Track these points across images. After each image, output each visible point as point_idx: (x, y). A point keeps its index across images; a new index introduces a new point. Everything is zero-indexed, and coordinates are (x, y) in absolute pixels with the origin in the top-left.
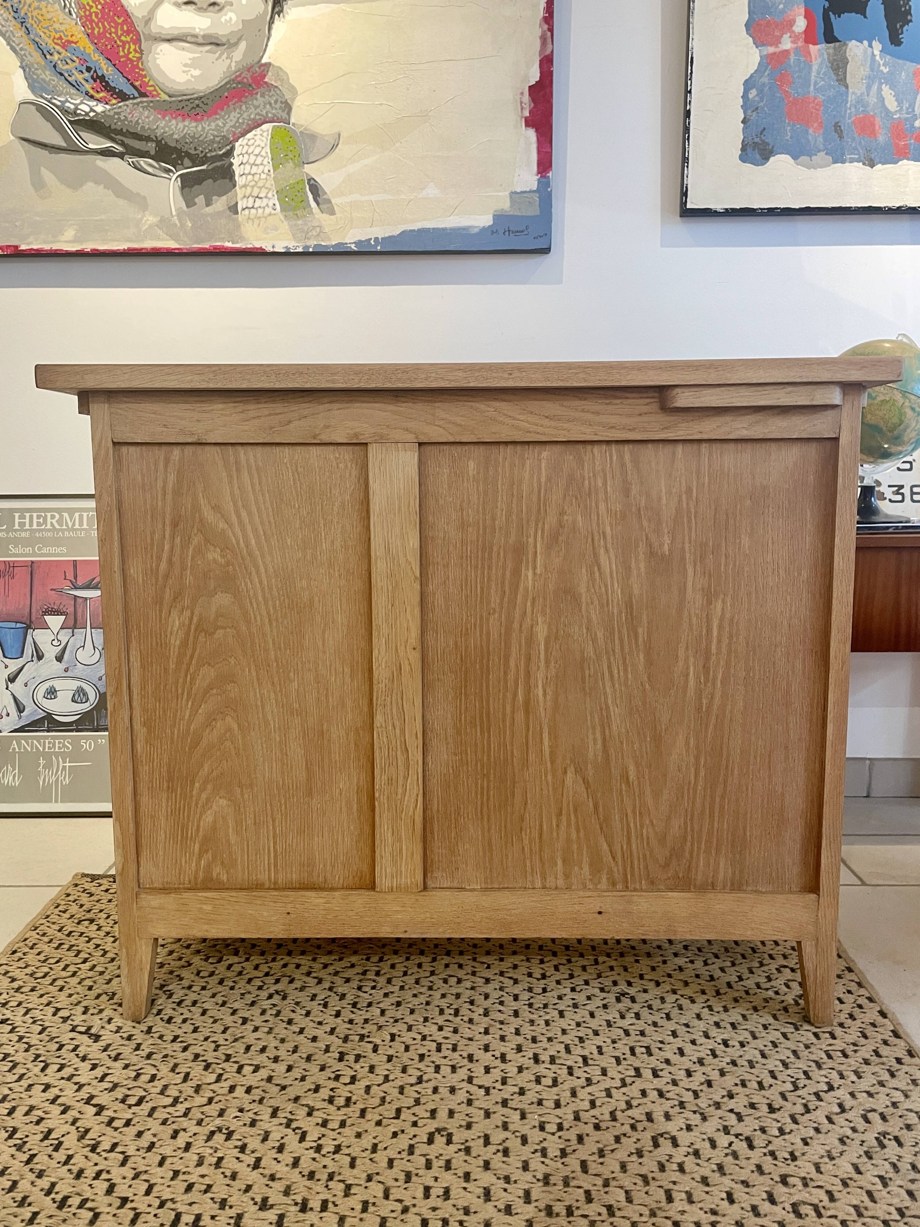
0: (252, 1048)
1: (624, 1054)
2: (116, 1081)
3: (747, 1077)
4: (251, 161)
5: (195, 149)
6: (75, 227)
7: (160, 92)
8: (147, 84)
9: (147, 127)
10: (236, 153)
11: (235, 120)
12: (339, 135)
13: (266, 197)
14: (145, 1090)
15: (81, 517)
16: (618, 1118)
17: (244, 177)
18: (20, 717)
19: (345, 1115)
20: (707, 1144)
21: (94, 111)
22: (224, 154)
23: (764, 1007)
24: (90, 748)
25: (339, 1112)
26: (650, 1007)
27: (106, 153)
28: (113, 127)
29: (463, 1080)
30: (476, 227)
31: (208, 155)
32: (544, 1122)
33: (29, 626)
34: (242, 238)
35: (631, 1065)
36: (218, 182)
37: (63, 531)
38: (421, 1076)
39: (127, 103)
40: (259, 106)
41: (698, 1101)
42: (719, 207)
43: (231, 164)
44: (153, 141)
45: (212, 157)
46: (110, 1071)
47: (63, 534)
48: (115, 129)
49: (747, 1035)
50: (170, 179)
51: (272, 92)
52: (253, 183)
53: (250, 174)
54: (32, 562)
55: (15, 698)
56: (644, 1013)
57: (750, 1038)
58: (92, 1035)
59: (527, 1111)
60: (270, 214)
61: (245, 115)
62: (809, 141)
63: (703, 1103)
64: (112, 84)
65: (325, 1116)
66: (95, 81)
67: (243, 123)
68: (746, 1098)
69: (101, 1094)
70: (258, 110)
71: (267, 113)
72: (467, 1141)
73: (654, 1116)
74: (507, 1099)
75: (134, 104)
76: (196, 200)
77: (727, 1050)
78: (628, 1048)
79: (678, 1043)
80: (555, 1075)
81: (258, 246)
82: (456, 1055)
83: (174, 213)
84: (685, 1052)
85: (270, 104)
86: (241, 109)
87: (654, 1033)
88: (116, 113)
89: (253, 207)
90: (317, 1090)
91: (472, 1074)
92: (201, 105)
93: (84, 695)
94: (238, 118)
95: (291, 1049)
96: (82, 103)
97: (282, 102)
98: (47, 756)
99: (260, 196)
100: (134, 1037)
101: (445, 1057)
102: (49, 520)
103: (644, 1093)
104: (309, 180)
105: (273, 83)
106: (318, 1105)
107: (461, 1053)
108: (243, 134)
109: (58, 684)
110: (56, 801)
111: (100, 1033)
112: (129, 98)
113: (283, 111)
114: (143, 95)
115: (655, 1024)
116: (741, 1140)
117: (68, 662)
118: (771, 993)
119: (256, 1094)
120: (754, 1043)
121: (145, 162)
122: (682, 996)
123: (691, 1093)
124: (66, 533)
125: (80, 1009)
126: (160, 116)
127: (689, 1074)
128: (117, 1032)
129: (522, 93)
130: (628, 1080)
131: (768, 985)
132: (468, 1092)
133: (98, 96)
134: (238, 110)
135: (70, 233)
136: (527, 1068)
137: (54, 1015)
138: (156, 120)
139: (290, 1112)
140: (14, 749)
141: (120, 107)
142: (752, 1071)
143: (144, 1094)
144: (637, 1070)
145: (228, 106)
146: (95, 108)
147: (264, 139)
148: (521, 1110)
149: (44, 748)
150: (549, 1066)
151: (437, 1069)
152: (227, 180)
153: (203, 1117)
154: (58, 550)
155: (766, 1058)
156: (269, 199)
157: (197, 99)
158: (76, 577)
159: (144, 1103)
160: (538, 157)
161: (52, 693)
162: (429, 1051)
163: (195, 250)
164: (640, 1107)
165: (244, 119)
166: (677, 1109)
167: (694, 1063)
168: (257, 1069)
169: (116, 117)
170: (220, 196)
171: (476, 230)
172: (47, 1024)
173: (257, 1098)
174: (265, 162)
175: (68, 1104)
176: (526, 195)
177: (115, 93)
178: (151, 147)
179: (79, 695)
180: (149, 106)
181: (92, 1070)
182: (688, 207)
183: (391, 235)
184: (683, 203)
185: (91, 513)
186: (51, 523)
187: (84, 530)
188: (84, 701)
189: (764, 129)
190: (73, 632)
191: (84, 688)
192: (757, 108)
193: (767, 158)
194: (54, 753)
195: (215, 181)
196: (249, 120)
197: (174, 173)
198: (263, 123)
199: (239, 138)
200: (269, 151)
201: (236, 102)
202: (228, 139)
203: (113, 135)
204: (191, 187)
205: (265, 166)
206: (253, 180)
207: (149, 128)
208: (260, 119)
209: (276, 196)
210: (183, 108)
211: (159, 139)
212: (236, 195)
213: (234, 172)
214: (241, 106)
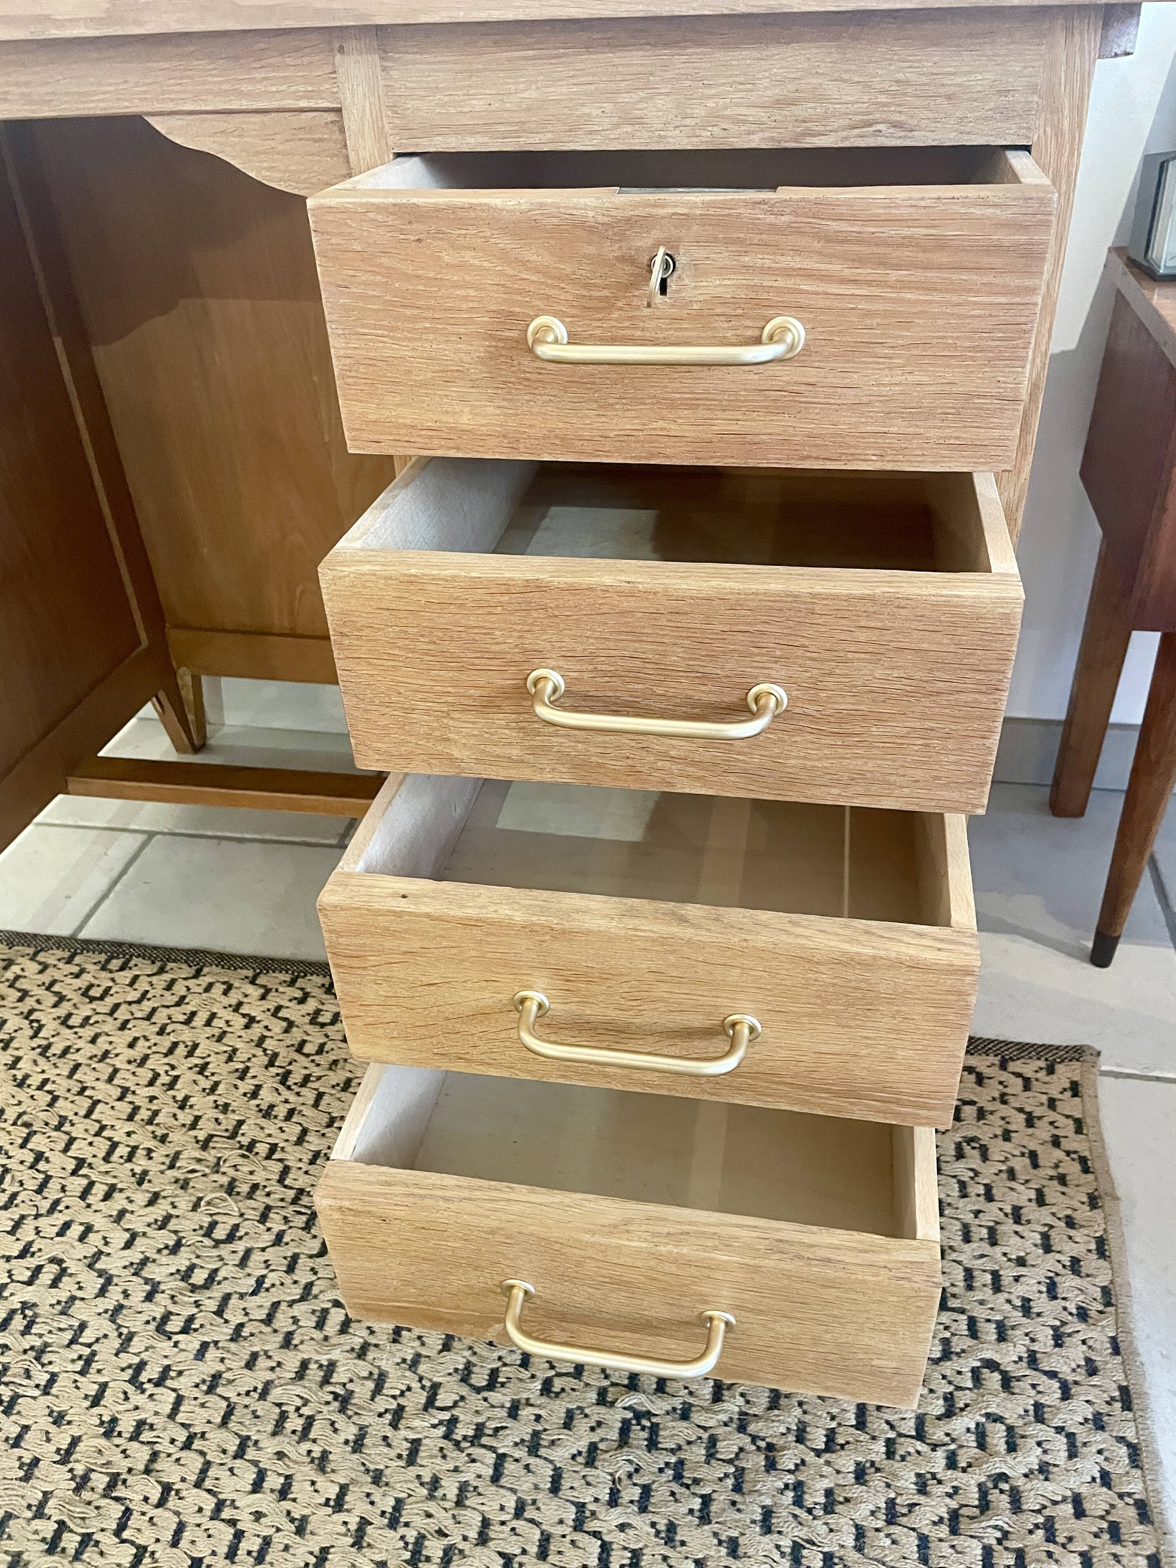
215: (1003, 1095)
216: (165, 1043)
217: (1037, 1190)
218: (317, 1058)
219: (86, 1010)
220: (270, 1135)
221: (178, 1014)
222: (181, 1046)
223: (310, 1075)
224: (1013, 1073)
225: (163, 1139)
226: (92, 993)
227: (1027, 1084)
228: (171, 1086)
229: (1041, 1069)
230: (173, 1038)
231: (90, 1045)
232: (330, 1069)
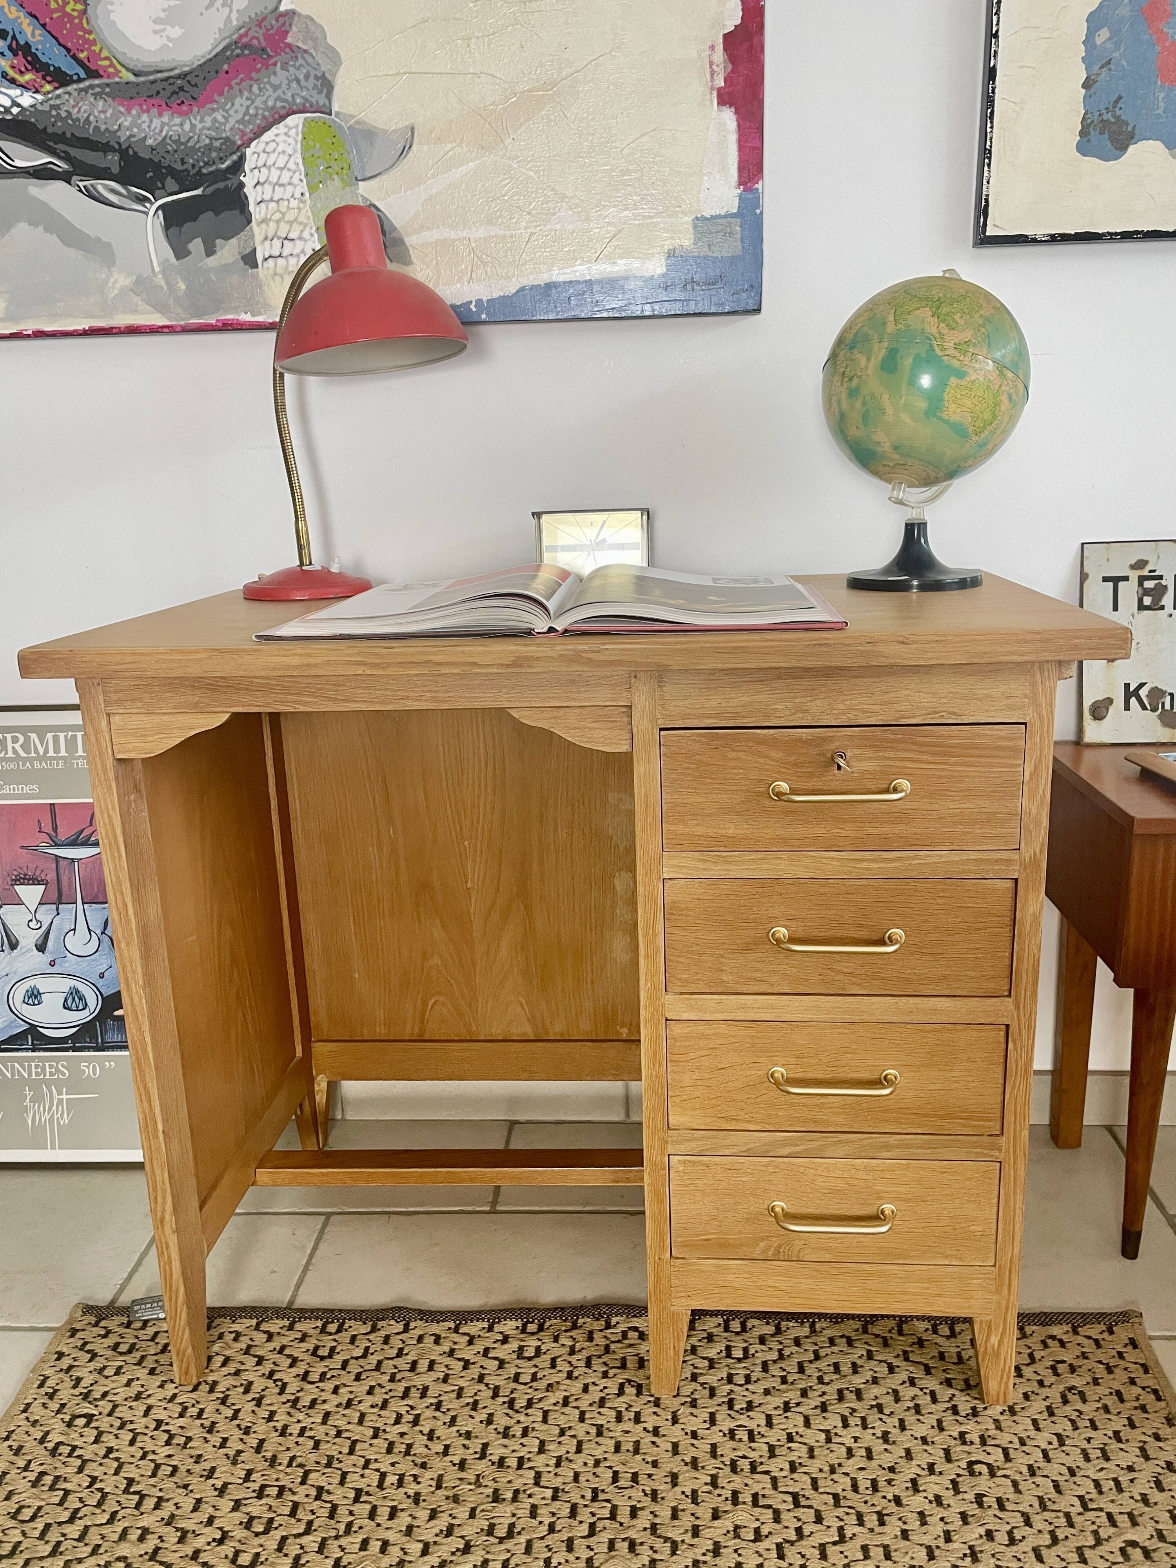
4: (273, 179)
6: (7, 296)
7: (119, 67)
8: (98, 56)
9: (103, 127)
10: (247, 167)
11: (242, 110)
13: (300, 238)
15: (56, 740)
17: (262, 204)
21: (19, 105)
22: (228, 168)
24: (94, 1073)
27: (42, 173)
28: (50, 130)
30: (639, 277)
31: (204, 171)
34: (266, 307)
36: (222, 215)
37: (31, 760)
39: (69, 88)
40: (280, 86)
42: (1039, 229)
43: (242, 185)
44: (114, 150)
45: (211, 173)
47: (32, 765)
48: (55, 134)
50: (146, 214)
51: (301, 61)
52: (278, 216)
53: (272, 200)
61: (259, 102)
64: (44, 59)
66: (15, 55)
67: (256, 115)
70: (279, 92)
71: (293, 96)
75: (81, 90)
76: (191, 246)
85: (298, 81)
86: (250, 91)
88: (52, 107)
89: (280, 256)
92: (187, 87)
93: (80, 999)
94: (248, 108)
97: (316, 78)
98: (35, 1085)
99: (291, 236)
102: (10, 745)
105: (300, 44)
108: (258, 134)
109: (42, 984)
110: (53, 1148)
112: (72, 81)
113: (320, 92)
114: (93, 74)
117: (53, 953)
121: (104, 186)
124: (37, 765)
126: (122, 109)
129: (712, 48)
133: (22, 79)
134: (246, 94)
138: (116, 115)
141: (58, 97)
145: (231, 87)
146: (19, 100)
147: (291, 141)
149: (30, 1074)
152: (237, 212)
154: (26, 790)
156: (306, 241)
157: (179, 77)
158: (55, 829)
160: (740, 156)
161: (34, 996)
163: (194, 327)
165: (256, 107)
169: (54, 113)
170: (227, 238)
171: (641, 282)
174: (295, 180)
176: (720, 221)
177: (48, 73)
178: (112, 160)
179: (72, 1000)
180: (103, 92)
182: (987, 234)
183: (502, 294)
184: (980, 227)
185: (70, 733)
186: (13, 748)
187: (63, 758)
188: (81, 1007)
189: (1120, 98)
190: (57, 909)
191: (80, 989)
192: (1109, 62)
193: (1123, 148)
194: (44, 1081)
195: (217, 215)
196: (264, 110)
197: (152, 203)
198: (288, 115)
199: (252, 140)
200: (300, 162)
201: (242, 80)
202: (234, 142)
203: (52, 144)
204: (180, 225)
205: (295, 186)
206: (278, 211)
207: (107, 129)
208: (284, 107)
209: (316, 235)
210: (158, 93)
211: (124, 147)
212: (253, 235)
213: (246, 197)
214: (251, 86)
215: (1083, 1353)
216: (400, 1388)
217: (1128, 1418)
218: (534, 1384)
219: (320, 1367)
220: (514, 1451)
221: (403, 1363)
222: (413, 1390)
223: (532, 1398)
224: (1085, 1336)
225: (424, 1466)
226: (320, 1352)
227: (1097, 1343)
228: (416, 1422)
229: (1104, 1331)
230: (404, 1384)
231: (334, 1396)
232: (548, 1391)
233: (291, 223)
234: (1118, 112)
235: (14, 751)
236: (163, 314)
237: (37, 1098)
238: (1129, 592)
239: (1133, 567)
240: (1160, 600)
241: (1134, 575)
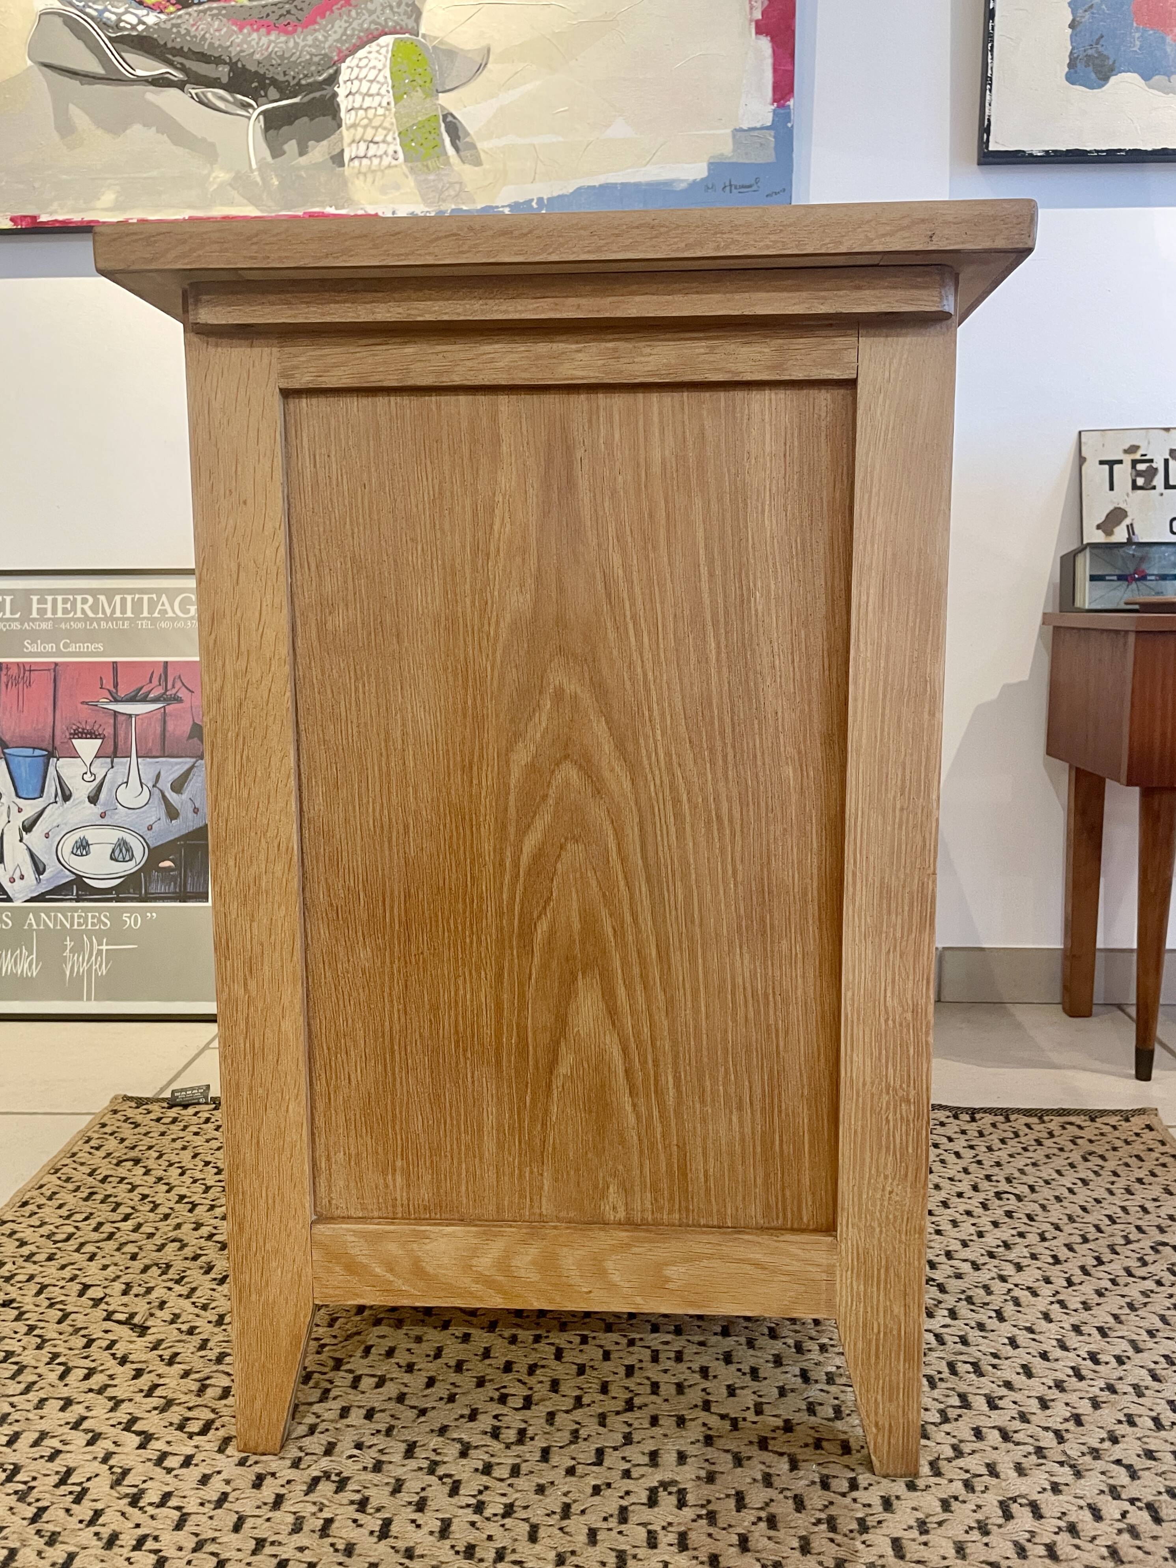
0: (373, 1350)
1: (940, 1373)
2: (171, 1396)
3: (1134, 1410)
4: (364, 90)
5: (285, 74)
6: (118, 188)
9: (217, 43)
10: (342, 79)
11: (340, 31)
12: (489, 51)
13: (384, 141)
14: (213, 1411)
15: (123, 601)
16: (943, 1471)
17: (353, 112)
18: (39, 881)
19: (518, 1456)
20: (1087, 1515)
21: (144, 23)
22: (325, 80)
23: (1145, 1304)
24: (136, 923)
25: (509, 1453)
26: (969, 1300)
27: (160, 82)
28: (169, 45)
29: (696, 1406)
30: (682, 181)
31: (303, 82)
32: (828, 1476)
33: (51, 754)
34: (349, 201)
35: (953, 1389)
36: (317, 120)
37: (98, 620)
38: (631, 1399)
39: (190, 10)
40: (374, 11)
41: (1066, 1446)
42: (1036, 148)
43: (335, 95)
44: (226, 63)
45: (308, 84)
46: (161, 1381)
47: (99, 625)
48: (174, 48)
49: (1125, 1345)
50: (249, 118)
52: (365, 121)
53: (361, 108)
54: (56, 664)
55: (32, 855)
56: (963, 1309)
57: (1131, 1352)
58: (135, 1325)
59: (799, 1457)
60: (389, 166)
61: (355, 25)
62: (1166, 52)
63: (1073, 1449)
65: (486, 1457)
67: (352, 35)
68: (1139, 1443)
69: (147, 1415)
70: (374, 17)
71: (386, 20)
72: (709, 1502)
73: (1000, 1468)
74: (766, 1438)
75: (201, 11)
77: (1097, 1368)
78: (944, 1363)
79: (1021, 1356)
80: (836, 1402)
81: (373, 212)
82: (682, 1367)
83: (254, 166)
84: (1034, 1371)
85: (391, 7)
86: (349, 15)
87: (981, 1340)
88: (174, 25)
89: (365, 157)
90: (473, 1416)
91: (710, 1398)
92: (294, 11)
93: (127, 850)
94: (346, 29)
95: (432, 1353)
96: (127, 12)
97: (407, 5)
98: (77, 936)
99: (376, 139)
100: (197, 1331)
101: (665, 1371)
102: (79, 605)
103: (978, 1433)
104: (445, 117)
106: (476, 1440)
107: (689, 1365)
108: (353, 51)
109: (90, 835)
110: (89, 999)
111: (148, 1324)
112: (193, 4)
113: (409, 17)
115: (981, 1326)
116: (1140, 1509)
117: (104, 804)
118: (1150, 1285)
119: (382, 1421)
120: (1137, 1359)
121: (214, 94)
122: (1016, 1285)
123: (1051, 1435)
124: (103, 624)
125: (119, 1286)
126: (235, 28)
127: (1044, 1404)
128: (172, 1322)
130: (952, 1413)
131: (1143, 1272)
132: (704, 1425)
133: (149, 1)
134: (345, 18)
135: (108, 198)
136: (793, 1391)
137: (81, 1294)
138: (230, 34)
139: (434, 1450)
140: (30, 925)
141: (180, 17)
142: (1141, 1400)
143: (212, 1416)
144: (963, 1397)
145: (332, 12)
146: (145, 19)
147: (381, 57)
148: (789, 1455)
149: (72, 925)
150: (826, 1387)
151: (655, 1388)
152: (329, 118)
153: (302, 1454)
154: (92, 648)
155: (1160, 1381)
156: (388, 144)
157: (287, 2)
158: (116, 686)
159: (212, 1432)
160: (774, 77)
161: (83, 847)
162: (641, 1361)
164: (976, 1456)
165: (353, 29)
166: (1033, 1459)
167: (1050, 1388)
168: (381, 1382)
169: (175, 30)
170: (318, 141)
171: (683, 186)
172: (69, 1309)
173: (383, 1427)
174: (383, 91)
175: (98, 1430)
176: (756, 133)
178: (223, 73)
179: (121, 851)
180: (219, 14)
181: (135, 1377)
182: (991, 149)
183: (561, 193)
184: (983, 143)
185: (137, 596)
186: (83, 609)
187: (128, 619)
188: (127, 858)
189: (1102, 37)
190: (112, 762)
191: (128, 840)
192: (1091, 7)
193: (1105, 79)
194: (86, 931)
195: (312, 120)
196: (360, 31)
197: (254, 109)
198: (380, 36)
199: (347, 56)
200: (388, 75)
201: (342, 6)
202: (331, 58)
203: (170, 57)
204: (278, 128)
205: (383, 96)
206: (366, 117)
207: (220, 46)
208: (377, 29)
209: (398, 140)
210: (268, 15)
211: (234, 60)
212: (341, 139)
213: (338, 105)
214: (350, 11)
215: (1101, 1133)
217: (1149, 1171)
224: (1102, 1123)
227: (1114, 1127)
229: (1120, 1120)
233: (376, 128)
234: (1100, 49)
235: (83, 611)
236: (256, 206)
237: (78, 949)
238: (1123, 473)
239: (1126, 451)
240: (1151, 481)
241: (1128, 459)
